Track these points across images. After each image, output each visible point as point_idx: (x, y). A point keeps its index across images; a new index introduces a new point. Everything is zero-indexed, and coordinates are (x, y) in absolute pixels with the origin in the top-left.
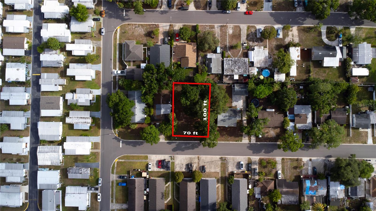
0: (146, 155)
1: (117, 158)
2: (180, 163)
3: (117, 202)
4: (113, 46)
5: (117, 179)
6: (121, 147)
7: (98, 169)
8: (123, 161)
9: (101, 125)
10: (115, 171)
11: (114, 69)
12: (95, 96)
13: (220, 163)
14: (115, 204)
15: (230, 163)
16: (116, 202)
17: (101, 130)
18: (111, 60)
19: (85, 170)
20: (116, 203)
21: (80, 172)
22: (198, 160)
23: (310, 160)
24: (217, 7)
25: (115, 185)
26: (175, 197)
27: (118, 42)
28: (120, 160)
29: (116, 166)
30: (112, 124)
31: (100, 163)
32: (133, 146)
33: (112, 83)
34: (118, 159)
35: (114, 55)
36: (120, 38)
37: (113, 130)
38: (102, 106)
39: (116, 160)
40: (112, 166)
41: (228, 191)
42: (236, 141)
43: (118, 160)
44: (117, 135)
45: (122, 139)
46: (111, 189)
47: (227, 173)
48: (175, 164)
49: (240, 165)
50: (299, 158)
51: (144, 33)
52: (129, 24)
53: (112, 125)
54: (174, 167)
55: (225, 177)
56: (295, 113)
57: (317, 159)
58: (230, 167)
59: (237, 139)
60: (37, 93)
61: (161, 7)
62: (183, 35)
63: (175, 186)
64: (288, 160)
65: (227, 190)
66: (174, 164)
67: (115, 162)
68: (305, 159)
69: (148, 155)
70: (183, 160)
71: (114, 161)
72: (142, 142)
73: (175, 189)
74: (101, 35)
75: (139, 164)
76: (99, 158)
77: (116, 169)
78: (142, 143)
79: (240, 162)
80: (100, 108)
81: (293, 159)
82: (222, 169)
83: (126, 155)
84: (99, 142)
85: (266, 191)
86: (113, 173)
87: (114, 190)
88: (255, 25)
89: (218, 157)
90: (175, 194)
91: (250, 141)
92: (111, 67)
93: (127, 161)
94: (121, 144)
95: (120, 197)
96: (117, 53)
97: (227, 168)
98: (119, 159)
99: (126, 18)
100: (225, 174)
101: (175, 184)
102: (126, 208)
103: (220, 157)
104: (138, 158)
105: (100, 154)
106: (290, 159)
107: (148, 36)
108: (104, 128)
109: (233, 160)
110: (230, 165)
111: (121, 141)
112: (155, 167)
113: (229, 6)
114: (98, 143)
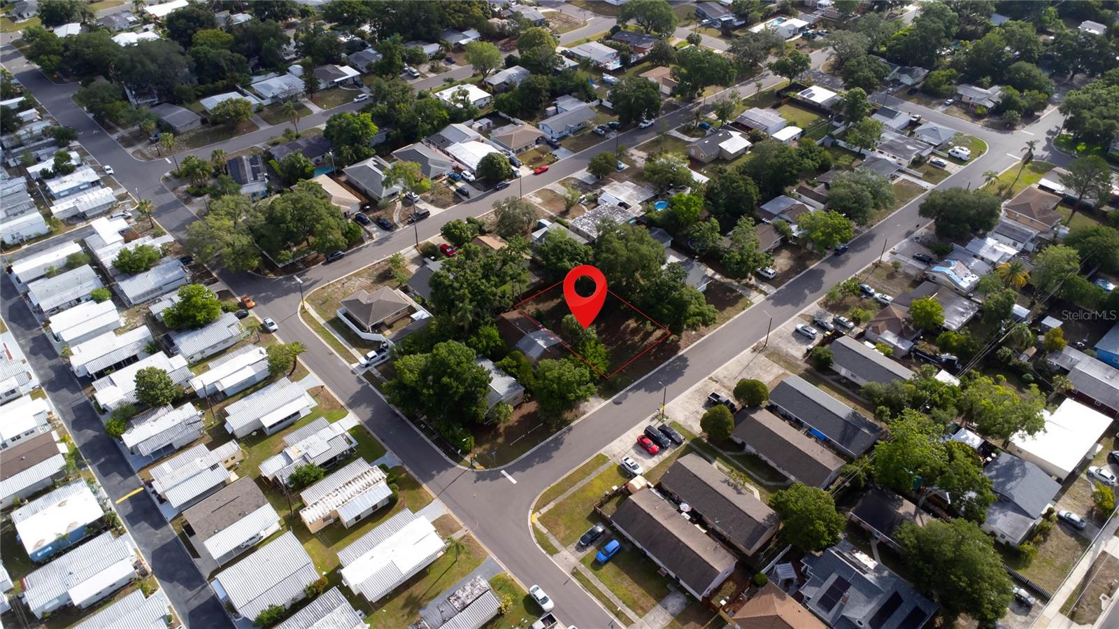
0: (595, 455)
1: (530, 512)
2: (687, 413)
3: (642, 608)
4: (315, 334)
5: (582, 555)
6: (514, 482)
7: (501, 574)
8: (551, 505)
9: (416, 477)
10: (555, 542)
11: (351, 363)
12: (347, 434)
13: (762, 358)
14: (642, 620)
15: (781, 345)
16: (640, 611)
17: (424, 486)
18: (332, 353)
19: (468, 588)
20: (641, 617)
21: (457, 604)
22: (717, 382)
23: (893, 253)
24: (478, 189)
25: (589, 574)
26: (764, 481)
27: (322, 322)
28: (544, 510)
29: (545, 531)
30: (443, 455)
31: (495, 558)
32: (543, 462)
33: (371, 386)
34: (533, 513)
35: (331, 345)
36: (321, 314)
37: (459, 466)
38: (383, 440)
39: (533, 518)
40: (535, 540)
41: (848, 387)
42: (744, 309)
43: (537, 515)
44: (482, 467)
45: (502, 467)
46: (589, 594)
47: (799, 363)
48: (681, 423)
49: (803, 334)
50: (874, 261)
51: (369, 282)
52: (323, 288)
53: (447, 458)
54: (684, 429)
55: (806, 370)
56: (776, 213)
57: (900, 246)
58: (790, 350)
59: (740, 305)
60: (158, 532)
61: (371, 237)
62: (458, 229)
63: (736, 462)
64: (865, 276)
65: (843, 388)
66: (679, 425)
67: (533, 524)
68: (886, 258)
69: (602, 451)
70: (687, 405)
71: (530, 524)
72: (556, 438)
73: (741, 465)
74: (269, 332)
75: (599, 483)
76: (479, 547)
77: (555, 535)
78: (558, 443)
79: (797, 331)
80: (383, 447)
81: (868, 269)
82: (782, 363)
83: (545, 490)
84: (446, 513)
85: (903, 326)
86: (552, 551)
87: (601, 587)
88: (570, 176)
89: (748, 351)
90: (755, 476)
91: (766, 294)
92: (341, 364)
93: (560, 498)
94: (509, 477)
95: (636, 591)
96: (337, 336)
97: (787, 355)
98: (537, 509)
99: (308, 283)
100: (799, 366)
101: (730, 458)
102: (684, 607)
103: (750, 349)
104: (585, 471)
105: (474, 537)
106: (864, 272)
107: (383, 281)
108: (428, 477)
109: (780, 337)
110: (784, 347)
111: (503, 472)
112: (644, 460)
113: (499, 164)
114: (444, 517)
